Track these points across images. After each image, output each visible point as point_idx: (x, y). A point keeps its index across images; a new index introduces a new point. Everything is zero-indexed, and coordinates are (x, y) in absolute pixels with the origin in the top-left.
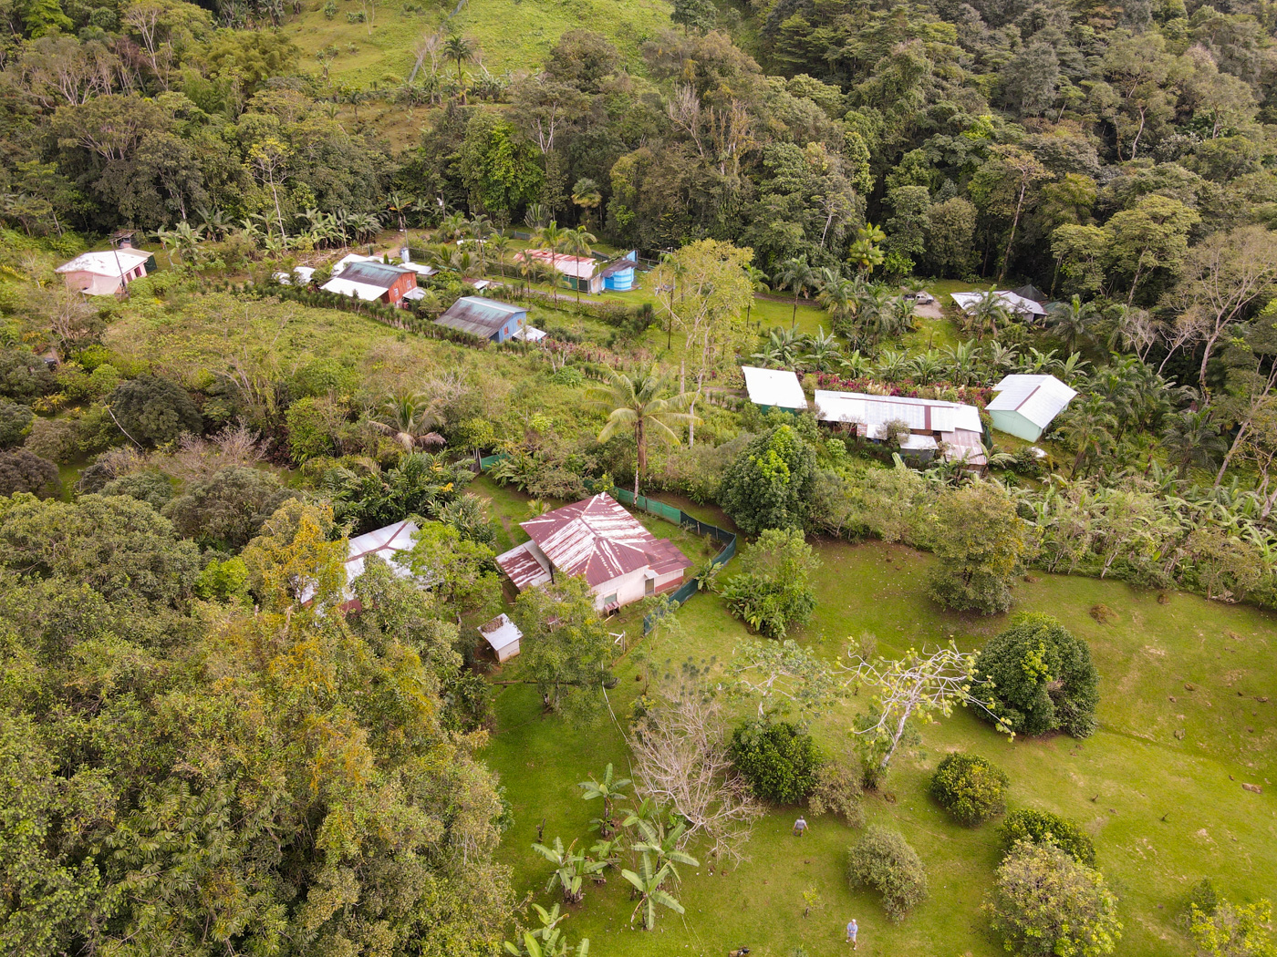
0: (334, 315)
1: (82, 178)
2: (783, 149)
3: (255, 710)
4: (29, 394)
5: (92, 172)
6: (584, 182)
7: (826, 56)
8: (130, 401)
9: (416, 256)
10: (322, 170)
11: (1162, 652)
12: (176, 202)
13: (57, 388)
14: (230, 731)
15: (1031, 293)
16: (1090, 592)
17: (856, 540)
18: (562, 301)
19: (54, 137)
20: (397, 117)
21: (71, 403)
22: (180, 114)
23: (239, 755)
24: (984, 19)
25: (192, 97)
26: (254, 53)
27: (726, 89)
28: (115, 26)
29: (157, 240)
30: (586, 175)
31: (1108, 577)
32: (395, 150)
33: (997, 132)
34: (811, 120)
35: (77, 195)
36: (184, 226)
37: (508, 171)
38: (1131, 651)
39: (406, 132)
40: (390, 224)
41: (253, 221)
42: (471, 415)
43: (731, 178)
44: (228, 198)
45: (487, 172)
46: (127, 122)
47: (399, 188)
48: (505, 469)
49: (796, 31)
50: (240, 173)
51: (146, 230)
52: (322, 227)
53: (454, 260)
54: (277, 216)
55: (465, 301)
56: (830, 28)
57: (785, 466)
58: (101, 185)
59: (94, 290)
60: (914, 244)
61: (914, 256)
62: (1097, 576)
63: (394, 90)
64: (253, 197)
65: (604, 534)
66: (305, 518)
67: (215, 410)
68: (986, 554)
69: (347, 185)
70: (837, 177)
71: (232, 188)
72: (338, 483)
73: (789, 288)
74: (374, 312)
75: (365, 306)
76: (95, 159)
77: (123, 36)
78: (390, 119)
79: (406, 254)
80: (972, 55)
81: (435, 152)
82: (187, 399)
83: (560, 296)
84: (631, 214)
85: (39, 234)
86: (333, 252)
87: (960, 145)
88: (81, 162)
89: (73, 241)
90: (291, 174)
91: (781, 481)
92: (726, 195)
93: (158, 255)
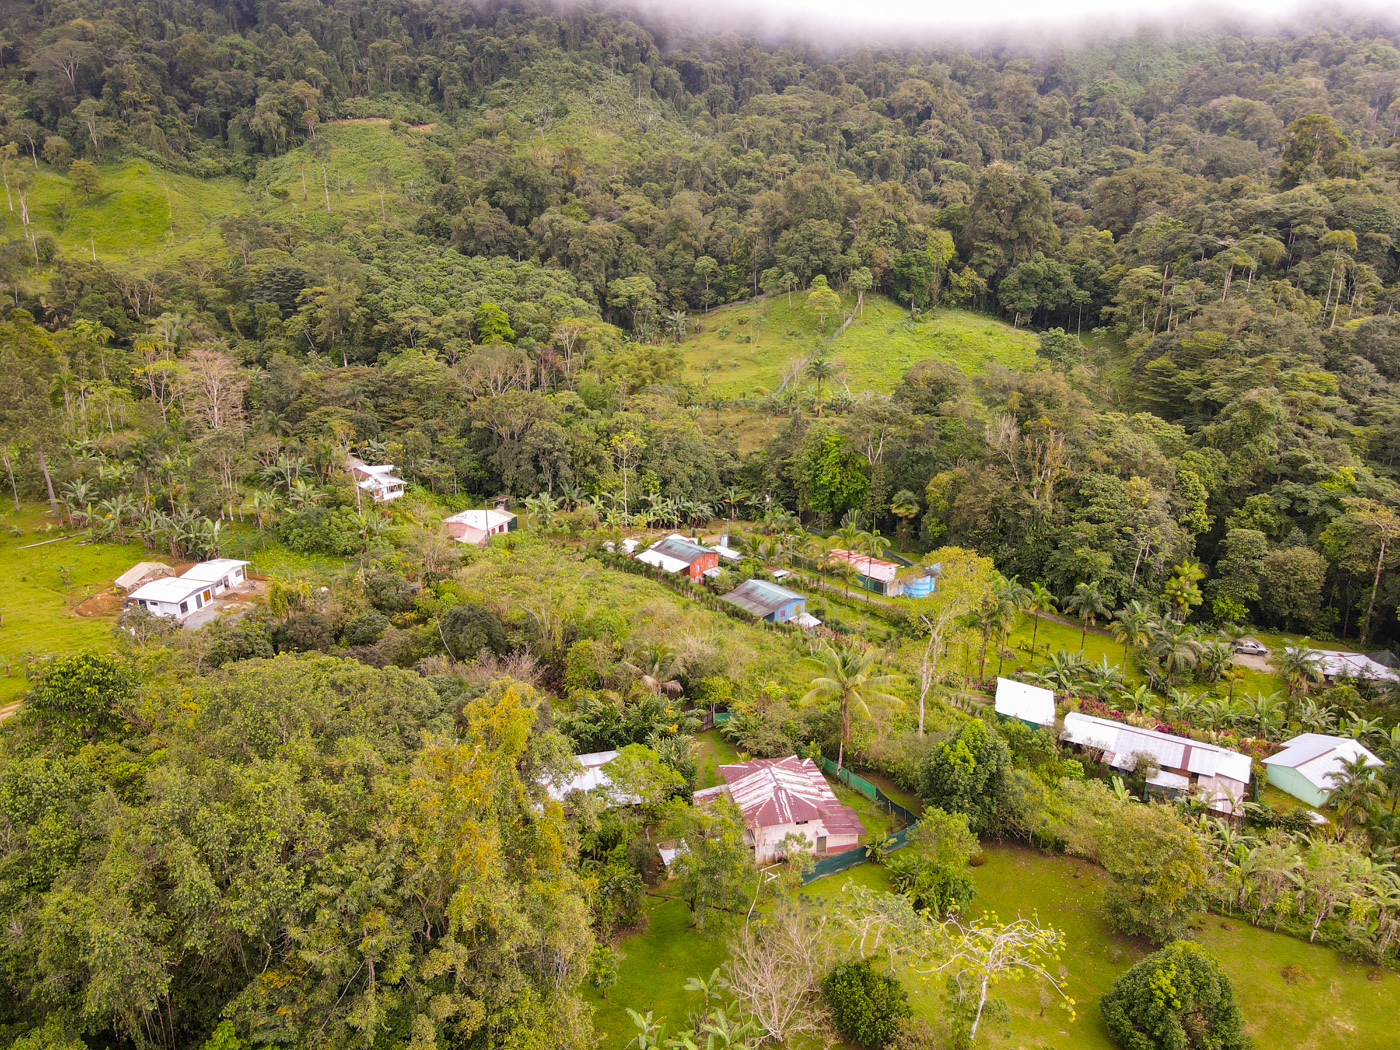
0: (639, 580)
1: (481, 453)
2: (1100, 480)
3: (432, 805)
4: (392, 609)
5: (490, 448)
6: (905, 494)
7: (1188, 397)
8: (457, 621)
9: (733, 543)
10: (671, 462)
11: (1351, 1027)
12: (546, 477)
13: (413, 608)
14: (413, 816)
15: (1387, 659)
16: (1288, 950)
17: (1048, 850)
18: (852, 598)
19: (469, 420)
20: (756, 423)
21: (418, 622)
22: (570, 408)
23: (413, 832)
24: (1383, 371)
25: (584, 396)
26: (645, 364)
27: (1045, 420)
28: (545, 339)
29: (523, 506)
30: (910, 488)
31: (1318, 942)
32: (742, 451)
33: (1358, 485)
34: (1140, 456)
35: (475, 464)
36: (545, 496)
37: (834, 478)
38: (1315, 1019)
39: (759, 436)
40: (721, 513)
41: (602, 497)
42: (714, 674)
43: (1044, 503)
44: (587, 477)
45: (816, 476)
46: (525, 412)
47: (739, 483)
48: (730, 724)
49: (1160, 372)
50: (601, 458)
51: (518, 497)
52: (660, 508)
53: (761, 549)
54: (623, 497)
55: (752, 583)
56: (1197, 371)
57: (970, 757)
58: (493, 459)
59: (464, 539)
60: (1247, 589)
61: (1248, 603)
62: (1306, 938)
63: (761, 399)
64: (608, 480)
65: (785, 785)
66: (511, 689)
67: (515, 639)
68: (1151, 875)
69: (690, 476)
70: (1156, 511)
71: (592, 470)
72: (586, 707)
73: (1076, 613)
74: (673, 582)
75: (666, 576)
76: (495, 437)
77: (549, 346)
78: (749, 425)
79: (725, 540)
80: (1355, 407)
81: (775, 456)
82: (498, 628)
83: (851, 593)
84: (943, 527)
85: (440, 492)
86: (664, 532)
87: (1312, 494)
88: (484, 440)
89: (462, 499)
90: (643, 463)
91: (966, 770)
92: (1036, 518)
93: (521, 518)
